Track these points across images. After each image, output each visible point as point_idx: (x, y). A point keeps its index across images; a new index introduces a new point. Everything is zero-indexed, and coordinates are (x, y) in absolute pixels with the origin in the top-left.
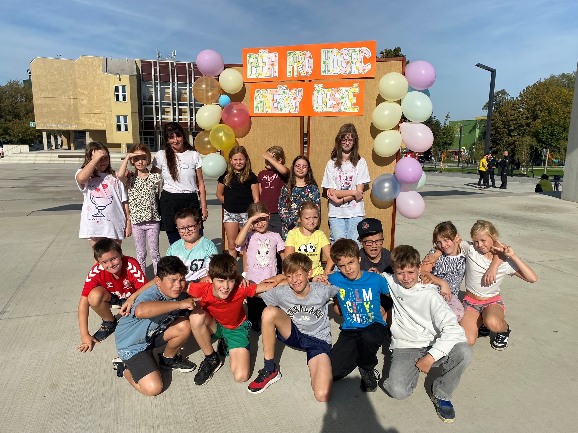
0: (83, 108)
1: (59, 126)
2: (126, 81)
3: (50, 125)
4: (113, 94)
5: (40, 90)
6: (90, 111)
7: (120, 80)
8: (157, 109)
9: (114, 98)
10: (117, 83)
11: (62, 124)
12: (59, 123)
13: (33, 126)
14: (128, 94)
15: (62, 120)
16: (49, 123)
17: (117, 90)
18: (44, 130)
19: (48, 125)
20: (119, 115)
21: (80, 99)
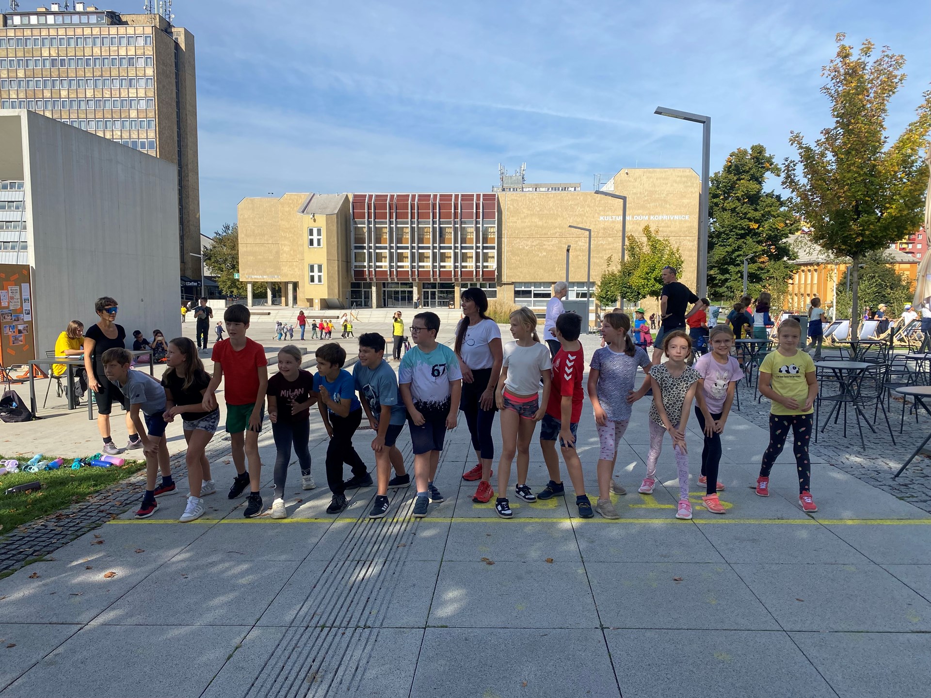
0: (285, 255)
1: (265, 277)
2: (321, 221)
3: (255, 277)
4: (306, 237)
5: (246, 235)
6: (292, 259)
7: (315, 221)
8: (370, 254)
9: (307, 242)
10: (312, 224)
11: (268, 275)
12: (264, 273)
13: (237, 277)
14: (323, 238)
15: (268, 270)
16: (253, 274)
17: (311, 232)
18: (249, 282)
19: (253, 277)
20: (312, 263)
21: (282, 245)
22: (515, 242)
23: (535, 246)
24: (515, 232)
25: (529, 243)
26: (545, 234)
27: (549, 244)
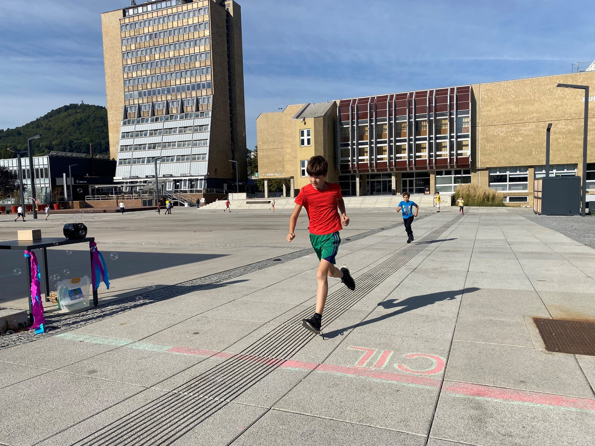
3: (269, 175)
5: (263, 143)
7: (305, 124)
9: (299, 142)
10: (302, 127)
11: (278, 173)
14: (312, 137)
16: (268, 173)
17: (302, 134)
18: (266, 179)
20: (303, 160)
21: (285, 148)
22: (489, 130)
23: (510, 132)
24: (489, 120)
25: (504, 129)
26: (521, 120)
27: (525, 129)
